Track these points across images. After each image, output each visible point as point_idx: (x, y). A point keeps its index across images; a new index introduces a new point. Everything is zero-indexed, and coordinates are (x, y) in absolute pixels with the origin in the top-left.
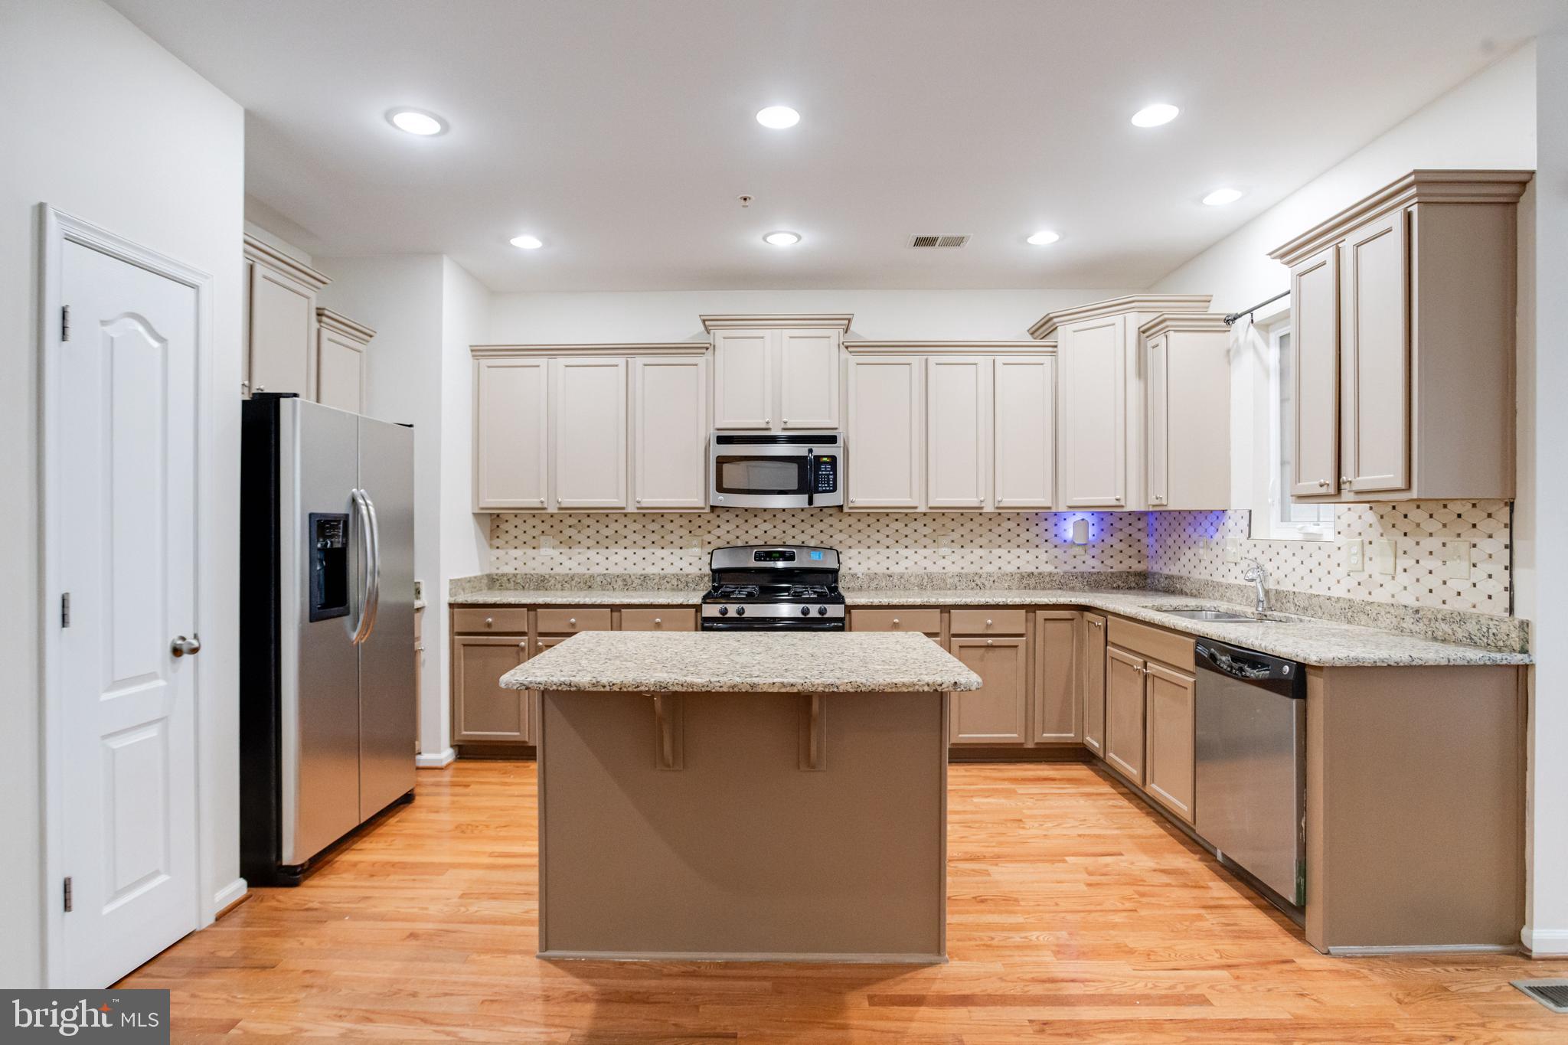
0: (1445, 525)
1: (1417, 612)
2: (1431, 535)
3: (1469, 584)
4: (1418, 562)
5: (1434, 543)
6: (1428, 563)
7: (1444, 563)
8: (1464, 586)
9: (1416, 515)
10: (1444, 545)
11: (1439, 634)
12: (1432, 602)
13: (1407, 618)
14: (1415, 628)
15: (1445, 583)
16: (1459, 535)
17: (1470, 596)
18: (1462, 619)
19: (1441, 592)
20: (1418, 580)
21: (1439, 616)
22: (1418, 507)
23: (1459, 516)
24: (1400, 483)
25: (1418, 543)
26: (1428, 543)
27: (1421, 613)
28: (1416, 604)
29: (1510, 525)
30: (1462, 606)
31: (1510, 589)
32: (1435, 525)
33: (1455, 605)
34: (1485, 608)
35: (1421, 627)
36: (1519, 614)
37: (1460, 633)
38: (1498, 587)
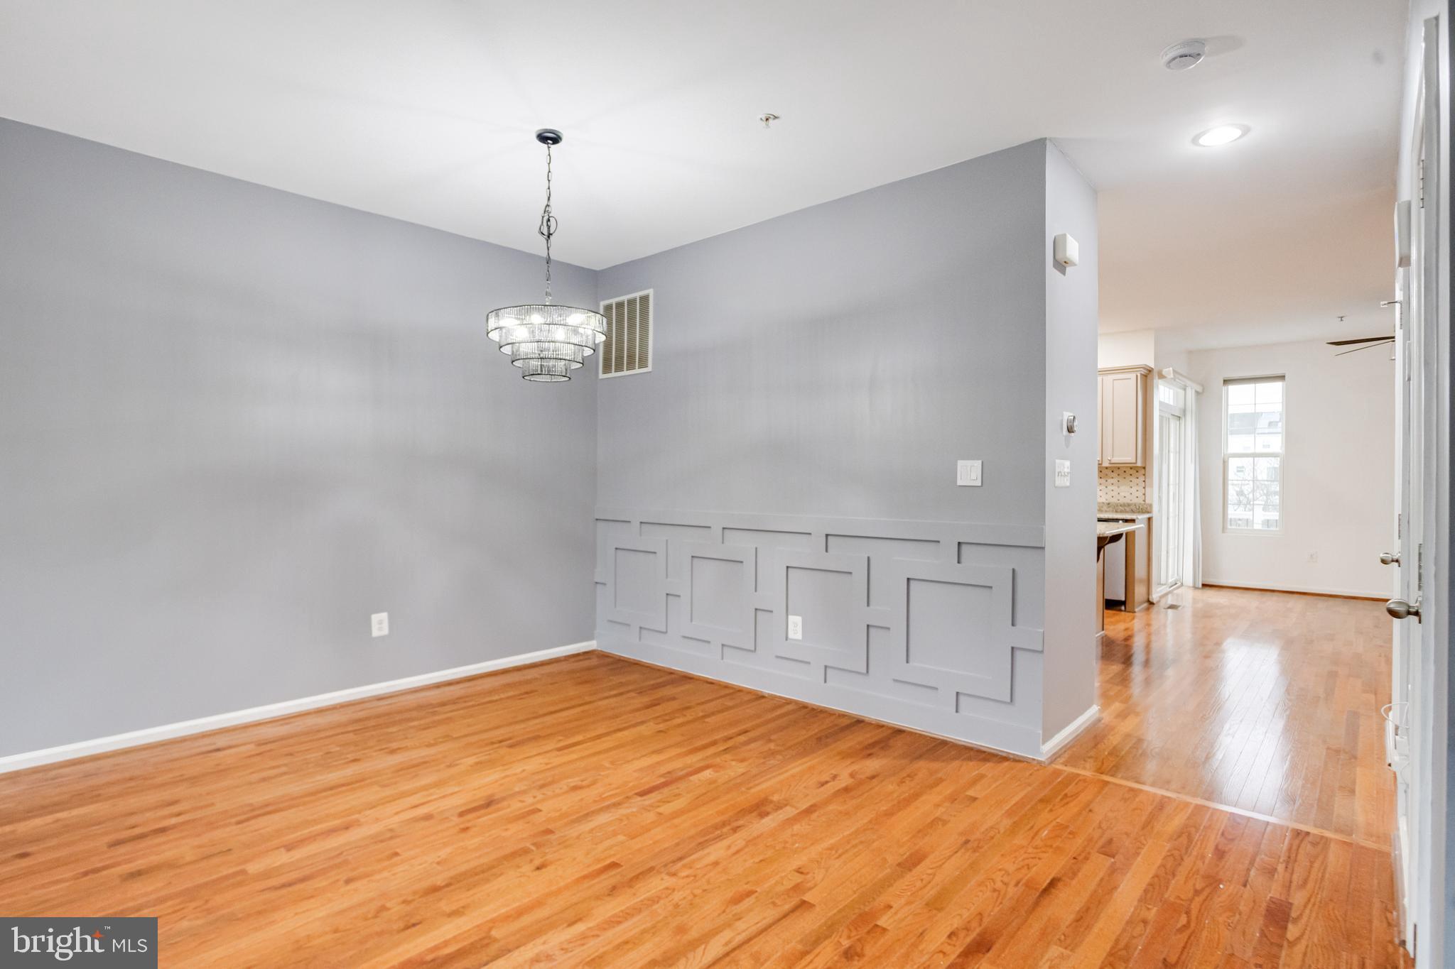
0: (1119, 475)
3: (1129, 493)
4: (1106, 487)
5: (1114, 481)
6: (1110, 488)
7: (1119, 487)
8: (1127, 494)
10: (1118, 481)
11: (1120, 510)
12: (1114, 500)
13: (1103, 506)
14: (1108, 510)
15: (1119, 493)
16: (1125, 478)
17: (1129, 497)
18: (1129, 505)
19: (1118, 497)
20: (1107, 493)
21: (1119, 505)
23: (1124, 472)
24: (1132, 461)
25: (1106, 481)
26: (1110, 481)
29: (1144, 475)
30: (1127, 501)
31: (1144, 494)
32: (1113, 475)
33: (1122, 501)
34: (1135, 501)
35: (1111, 509)
36: (1147, 501)
37: (1128, 509)
38: (1140, 494)
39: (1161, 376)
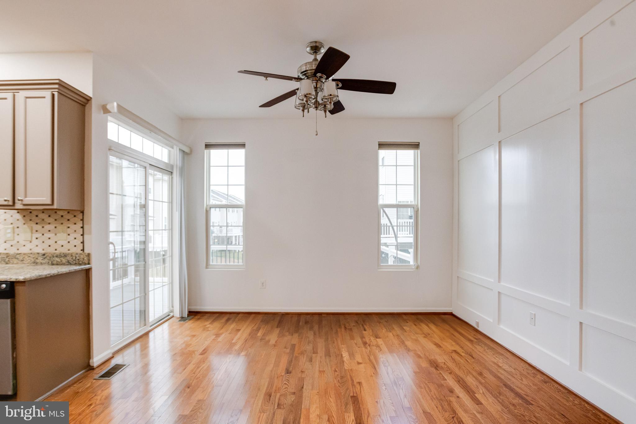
0: (56, 220)
1: (44, 255)
2: (49, 224)
3: (67, 242)
4: (43, 235)
5: (51, 227)
6: (47, 235)
7: (56, 234)
8: (64, 243)
9: (41, 216)
10: (56, 227)
11: (55, 262)
12: (51, 250)
13: (39, 258)
14: (43, 261)
15: (56, 242)
16: (62, 224)
17: (67, 246)
18: (65, 256)
19: (54, 246)
20: (43, 242)
21: (55, 255)
22: (43, 212)
23: (62, 216)
24: (49, 202)
25: (43, 227)
26: (47, 227)
27: (46, 255)
28: (43, 252)
29: (82, 220)
30: (64, 250)
31: (83, 242)
32: (51, 220)
33: (61, 250)
34: (74, 250)
35: (46, 260)
36: (86, 251)
37: (64, 261)
38: (78, 242)
39: (106, 110)
